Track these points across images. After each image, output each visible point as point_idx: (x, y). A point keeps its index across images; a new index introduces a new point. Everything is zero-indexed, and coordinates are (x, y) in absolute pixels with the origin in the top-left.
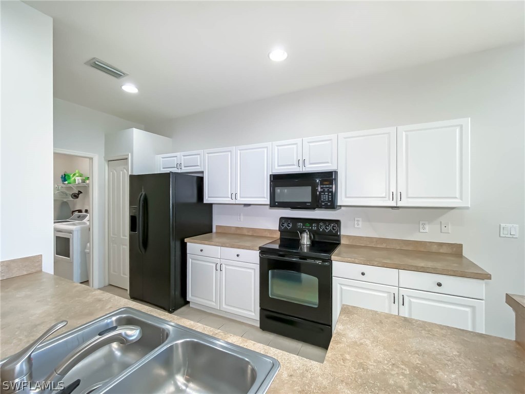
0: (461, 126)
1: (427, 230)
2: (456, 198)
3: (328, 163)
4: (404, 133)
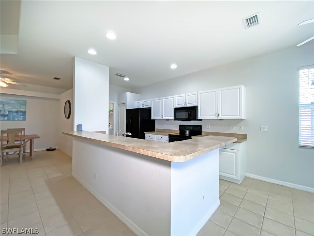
0: (240, 88)
1: (234, 129)
2: (238, 115)
3: (194, 103)
4: (220, 91)
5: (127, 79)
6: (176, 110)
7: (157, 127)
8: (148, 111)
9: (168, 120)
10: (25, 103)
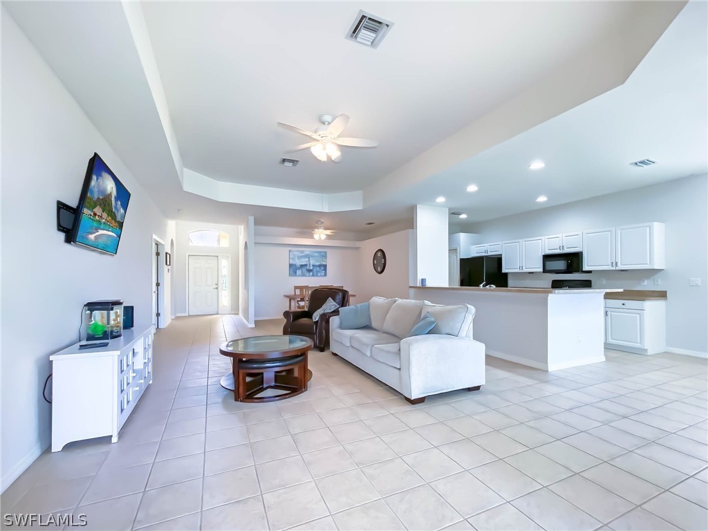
0: (650, 226)
1: (646, 284)
2: (648, 264)
3: (577, 247)
4: (619, 231)
5: (463, 216)
6: (547, 258)
7: (511, 282)
8: (498, 260)
9: (532, 273)
10: (324, 256)
